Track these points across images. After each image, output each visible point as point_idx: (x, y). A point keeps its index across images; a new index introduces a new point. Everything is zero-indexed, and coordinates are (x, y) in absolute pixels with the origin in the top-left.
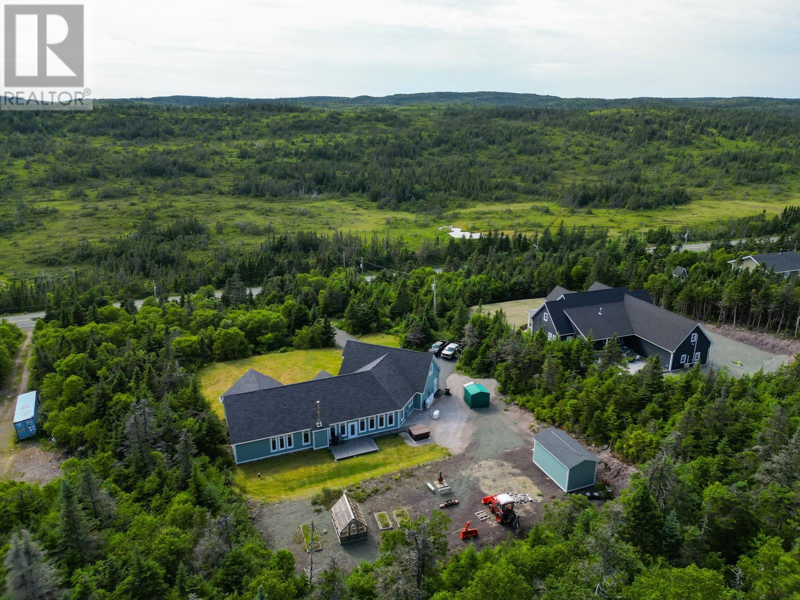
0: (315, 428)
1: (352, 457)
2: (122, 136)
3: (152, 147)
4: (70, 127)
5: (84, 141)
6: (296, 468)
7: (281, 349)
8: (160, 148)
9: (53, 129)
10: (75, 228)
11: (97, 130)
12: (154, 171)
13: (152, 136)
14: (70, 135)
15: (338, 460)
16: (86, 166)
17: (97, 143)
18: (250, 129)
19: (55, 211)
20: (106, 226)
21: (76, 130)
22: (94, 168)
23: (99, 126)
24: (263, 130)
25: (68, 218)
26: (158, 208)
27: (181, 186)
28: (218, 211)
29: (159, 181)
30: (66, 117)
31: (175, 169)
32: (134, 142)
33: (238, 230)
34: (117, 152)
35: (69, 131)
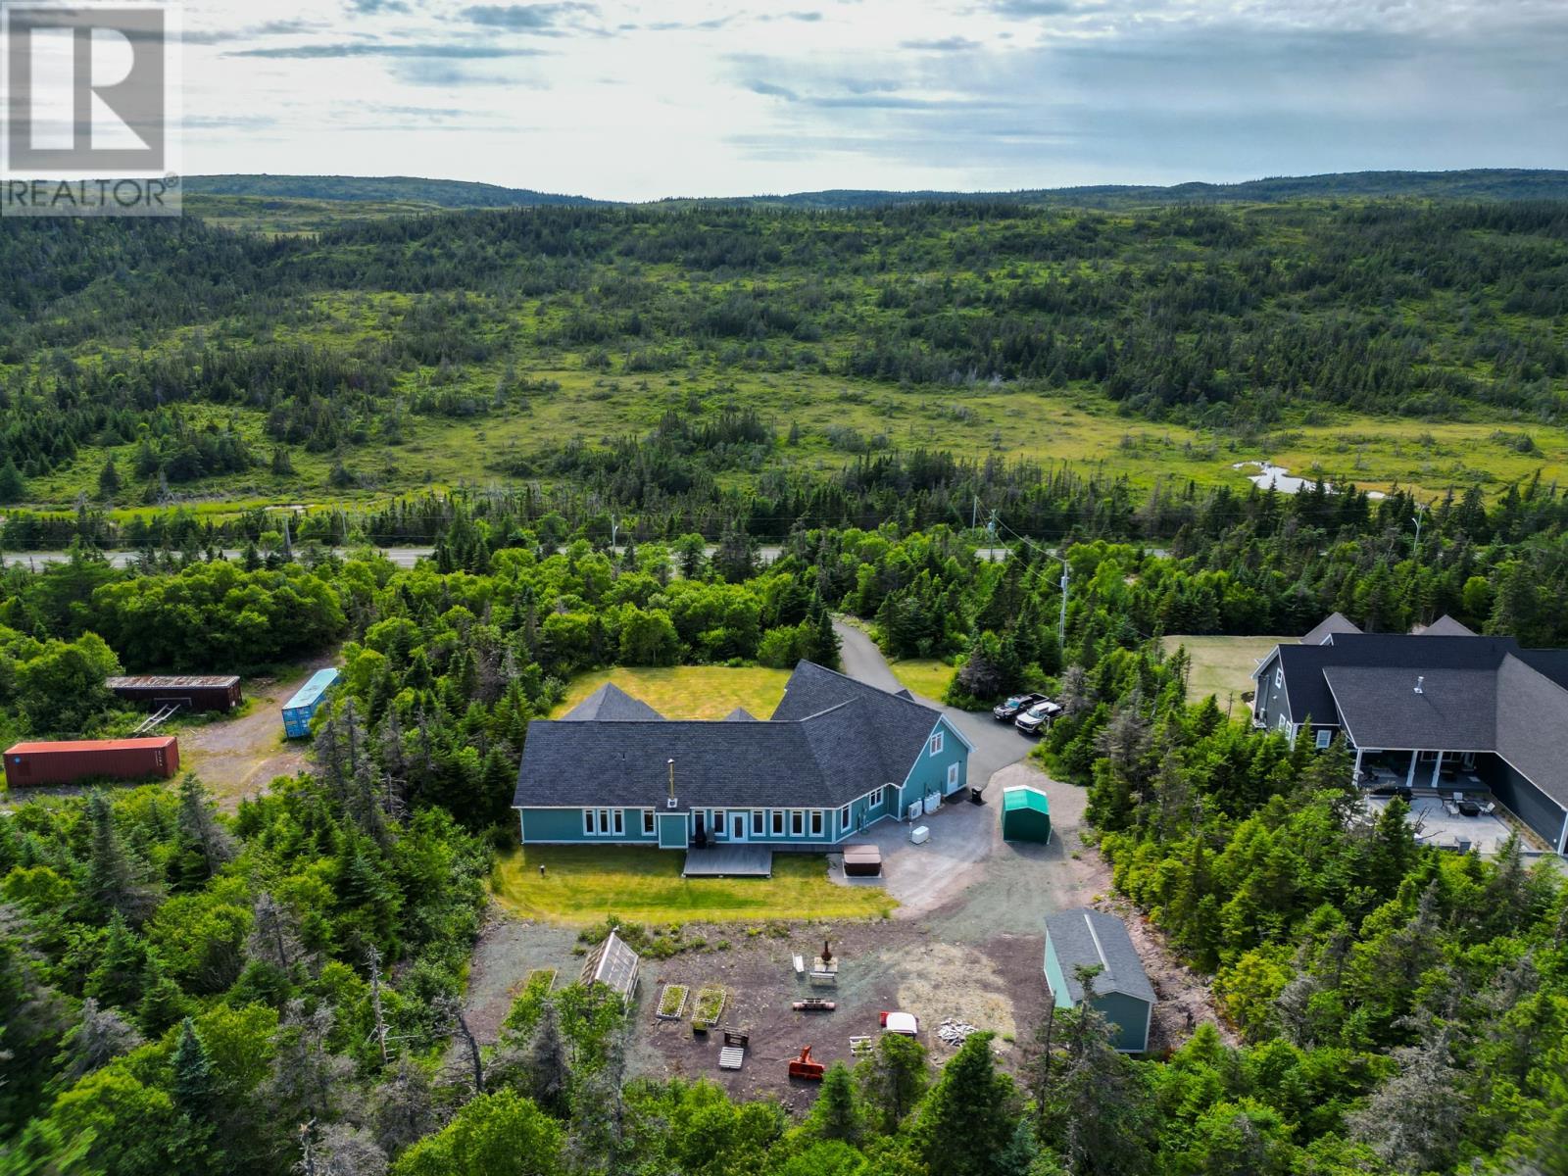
0: (663, 807)
1: (716, 876)
2: (696, 264)
3: (736, 285)
4: (620, 246)
5: (636, 272)
7: (732, 661)
8: (749, 285)
9: (596, 251)
10: (574, 418)
11: (659, 254)
12: (726, 326)
13: (743, 264)
14: (619, 261)
15: (688, 876)
16: (623, 315)
17: (653, 276)
18: (915, 250)
19: (555, 388)
20: (620, 417)
21: (628, 253)
22: (635, 318)
23: (664, 246)
24: (940, 253)
25: (569, 400)
26: (710, 393)
27: (762, 355)
28: (808, 404)
29: (729, 345)
30: (619, 229)
31: (761, 325)
32: (711, 275)
33: (826, 441)
34: (679, 292)
35: (620, 253)
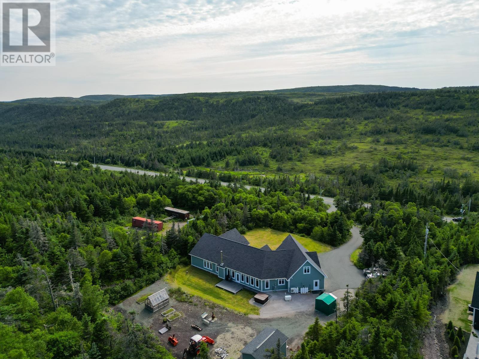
0: (219, 265)
1: (223, 289)
2: (430, 109)
3: (441, 116)
4: (404, 104)
5: (407, 112)
6: (200, 278)
8: (446, 116)
9: (395, 105)
10: (357, 158)
11: (417, 106)
12: (428, 131)
13: (448, 109)
14: (402, 108)
15: (217, 286)
16: (393, 126)
17: (412, 113)
19: (356, 148)
20: (372, 158)
21: (406, 106)
22: (396, 127)
23: (420, 103)
25: (359, 152)
26: (408, 153)
27: (438, 141)
28: (446, 159)
29: (429, 137)
30: (405, 99)
31: (443, 131)
32: (434, 113)
34: (417, 119)
35: (403, 106)
